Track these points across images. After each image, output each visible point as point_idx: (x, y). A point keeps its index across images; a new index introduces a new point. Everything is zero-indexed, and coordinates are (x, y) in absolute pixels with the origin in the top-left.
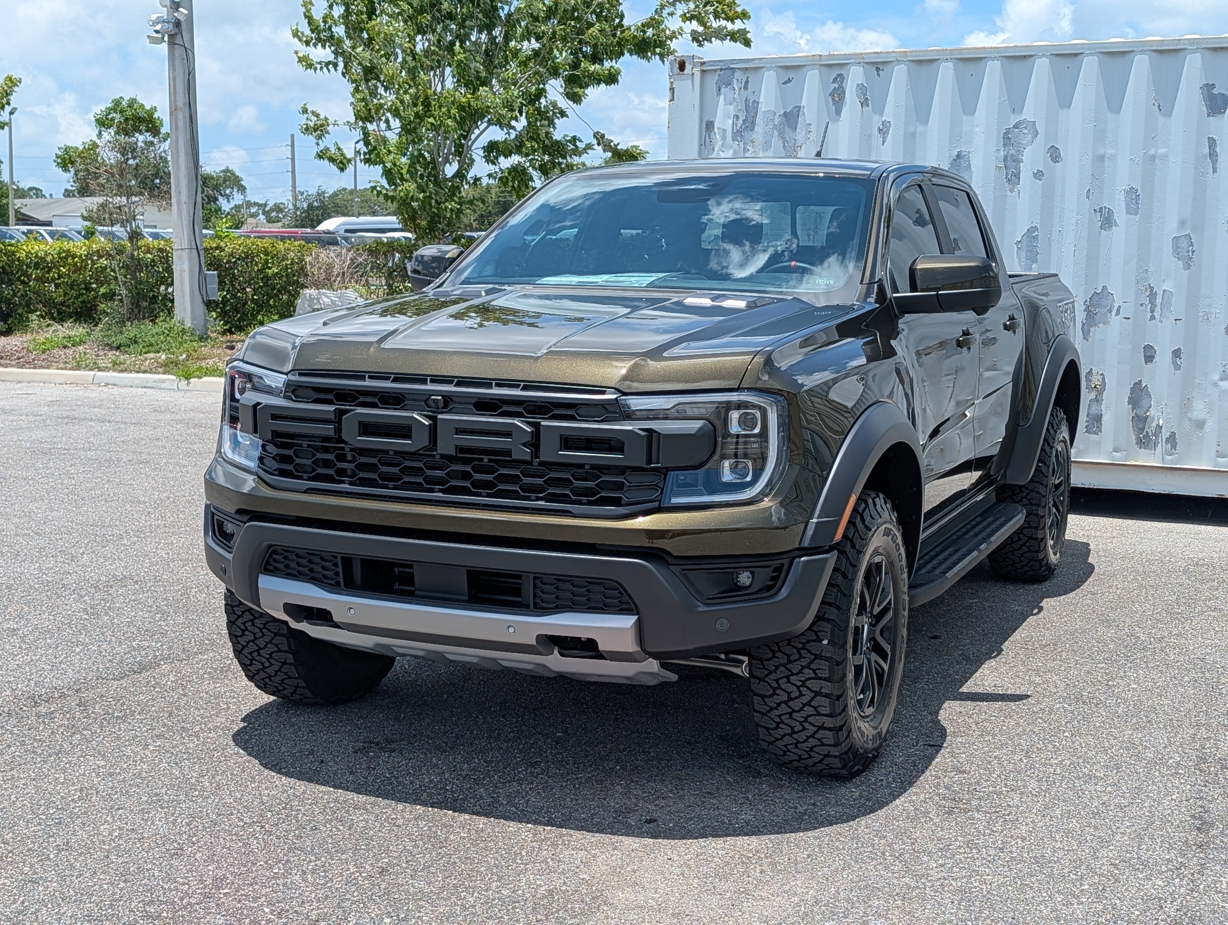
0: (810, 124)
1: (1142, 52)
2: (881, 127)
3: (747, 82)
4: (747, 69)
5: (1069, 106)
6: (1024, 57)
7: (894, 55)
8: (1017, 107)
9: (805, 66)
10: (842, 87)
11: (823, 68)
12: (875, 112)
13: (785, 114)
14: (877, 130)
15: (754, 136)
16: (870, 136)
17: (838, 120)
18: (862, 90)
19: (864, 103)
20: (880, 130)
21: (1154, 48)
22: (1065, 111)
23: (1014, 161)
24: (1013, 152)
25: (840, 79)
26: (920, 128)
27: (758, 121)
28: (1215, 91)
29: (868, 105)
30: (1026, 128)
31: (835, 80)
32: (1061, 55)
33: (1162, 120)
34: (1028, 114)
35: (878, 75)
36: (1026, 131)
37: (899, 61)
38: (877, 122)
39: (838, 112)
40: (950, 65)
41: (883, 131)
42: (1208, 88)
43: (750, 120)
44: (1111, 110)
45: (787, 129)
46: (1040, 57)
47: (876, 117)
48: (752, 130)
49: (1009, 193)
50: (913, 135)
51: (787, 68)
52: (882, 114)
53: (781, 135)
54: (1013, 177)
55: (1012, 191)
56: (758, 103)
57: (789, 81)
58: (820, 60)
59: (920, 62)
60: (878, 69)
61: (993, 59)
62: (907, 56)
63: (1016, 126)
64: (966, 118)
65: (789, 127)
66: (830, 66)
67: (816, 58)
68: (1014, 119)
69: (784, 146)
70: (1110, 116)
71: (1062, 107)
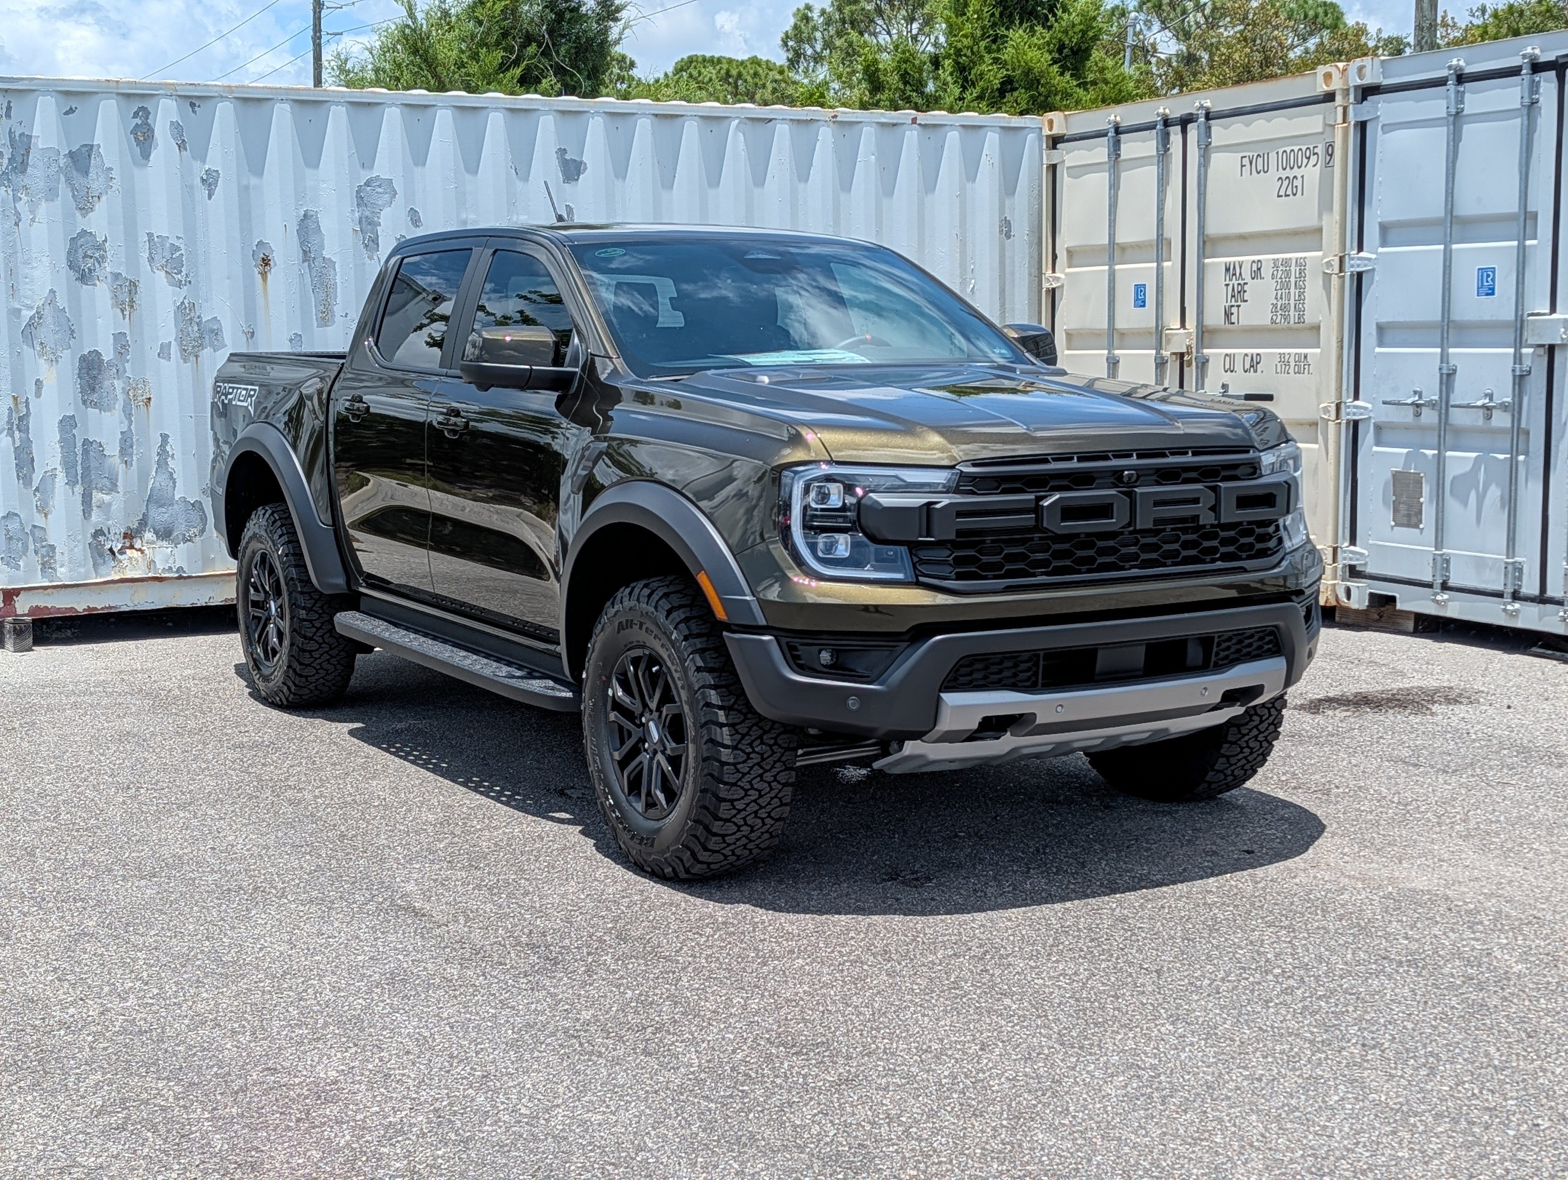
0: (111, 169)
1: (496, 109)
2: (205, 177)
3: (9, 108)
4: (6, 91)
5: (424, 164)
6: (369, 104)
7: (216, 89)
8: (367, 162)
9: (97, 93)
10: (147, 124)
11: (120, 97)
12: (194, 158)
13: (71, 154)
14: (199, 179)
15: (27, 181)
16: (192, 187)
17: (146, 165)
18: (177, 129)
19: (182, 146)
20: (203, 180)
21: (508, 106)
22: (420, 169)
23: (369, 224)
24: (367, 213)
25: (143, 113)
26: (254, 181)
27: (31, 159)
28: (567, 157)
29: (186, 149)
30: (380, 186)
31: (136, 115)
32: (410, 105)
33: (519, 184)
34: (381, 169)
35: (194, 112)
36: (380, 190)
37: (222, 97)
38: (199, 170)
39: (146, 155)
40: (287, 106)
41: (210, 181)
42: (562, 152)
43: (19, 159)
44: (468, 170)
45: (75, 173)
46: (390, 106)
47: (197, 164)
48: (24, 171)
49: (367, 261)
50: (247, 188)
51: (67, 93)
52: (204, 161)
53: (68, 180)
54: (371, 243)
55: (371, 258)
56: (30, 137)
57: (71, 111)
58: (118, 88)
59: (246, 100)
60: (192, 105)
61: (337, 103)
62: (232, 92)
63: (367, 184)
64: (309, 172)
65: (77, 170)
66: (128, 96)
67: (111, 84)
68: (365, 176)
69: (74, 196)
70: (468, 177)
71: (416, 164)
